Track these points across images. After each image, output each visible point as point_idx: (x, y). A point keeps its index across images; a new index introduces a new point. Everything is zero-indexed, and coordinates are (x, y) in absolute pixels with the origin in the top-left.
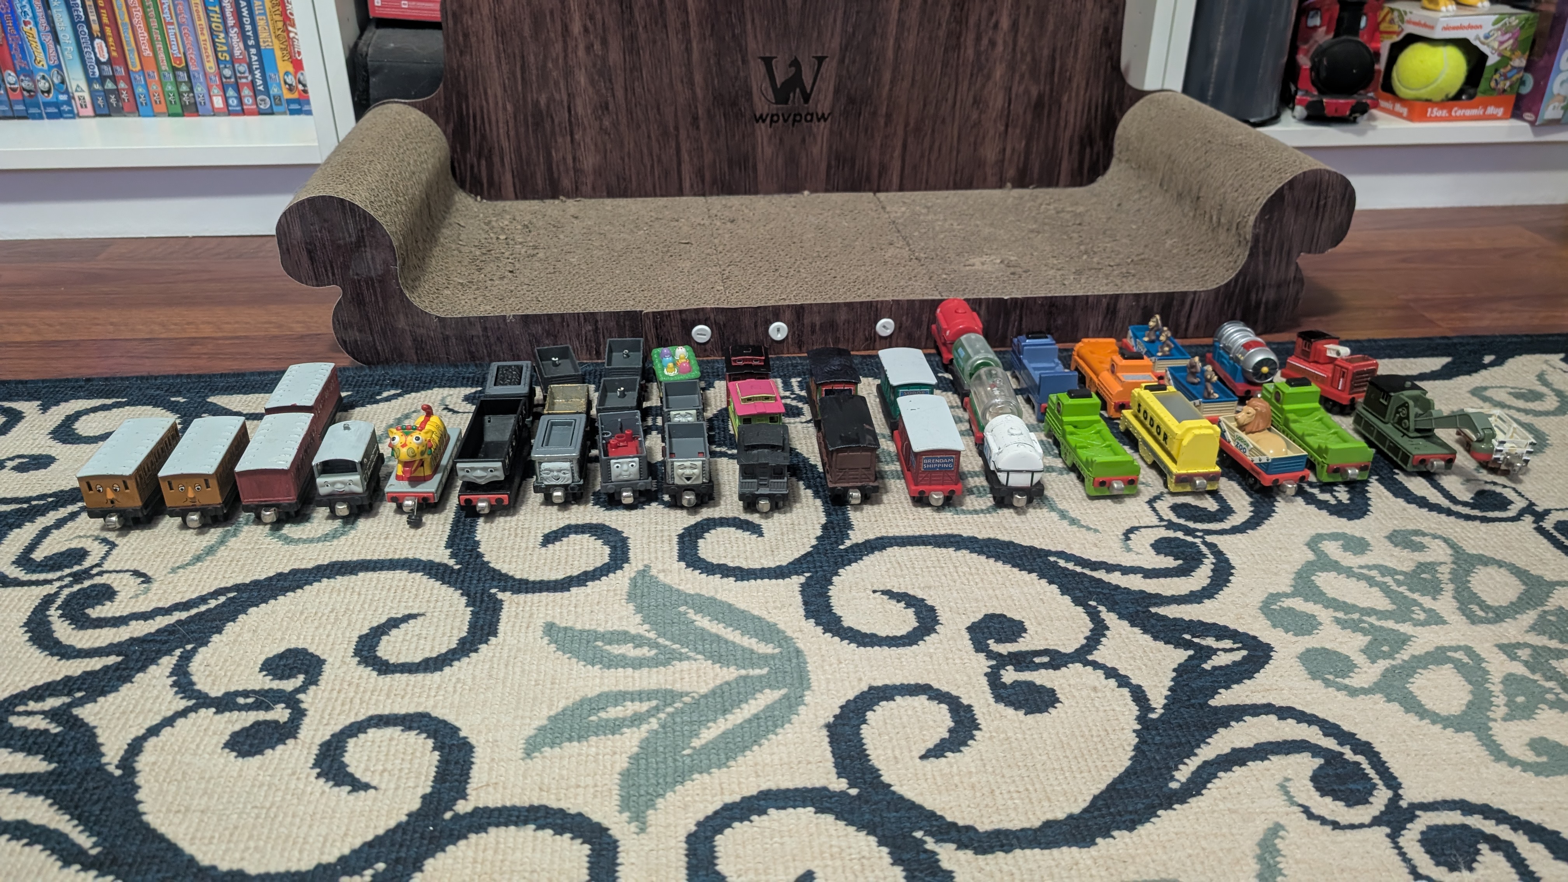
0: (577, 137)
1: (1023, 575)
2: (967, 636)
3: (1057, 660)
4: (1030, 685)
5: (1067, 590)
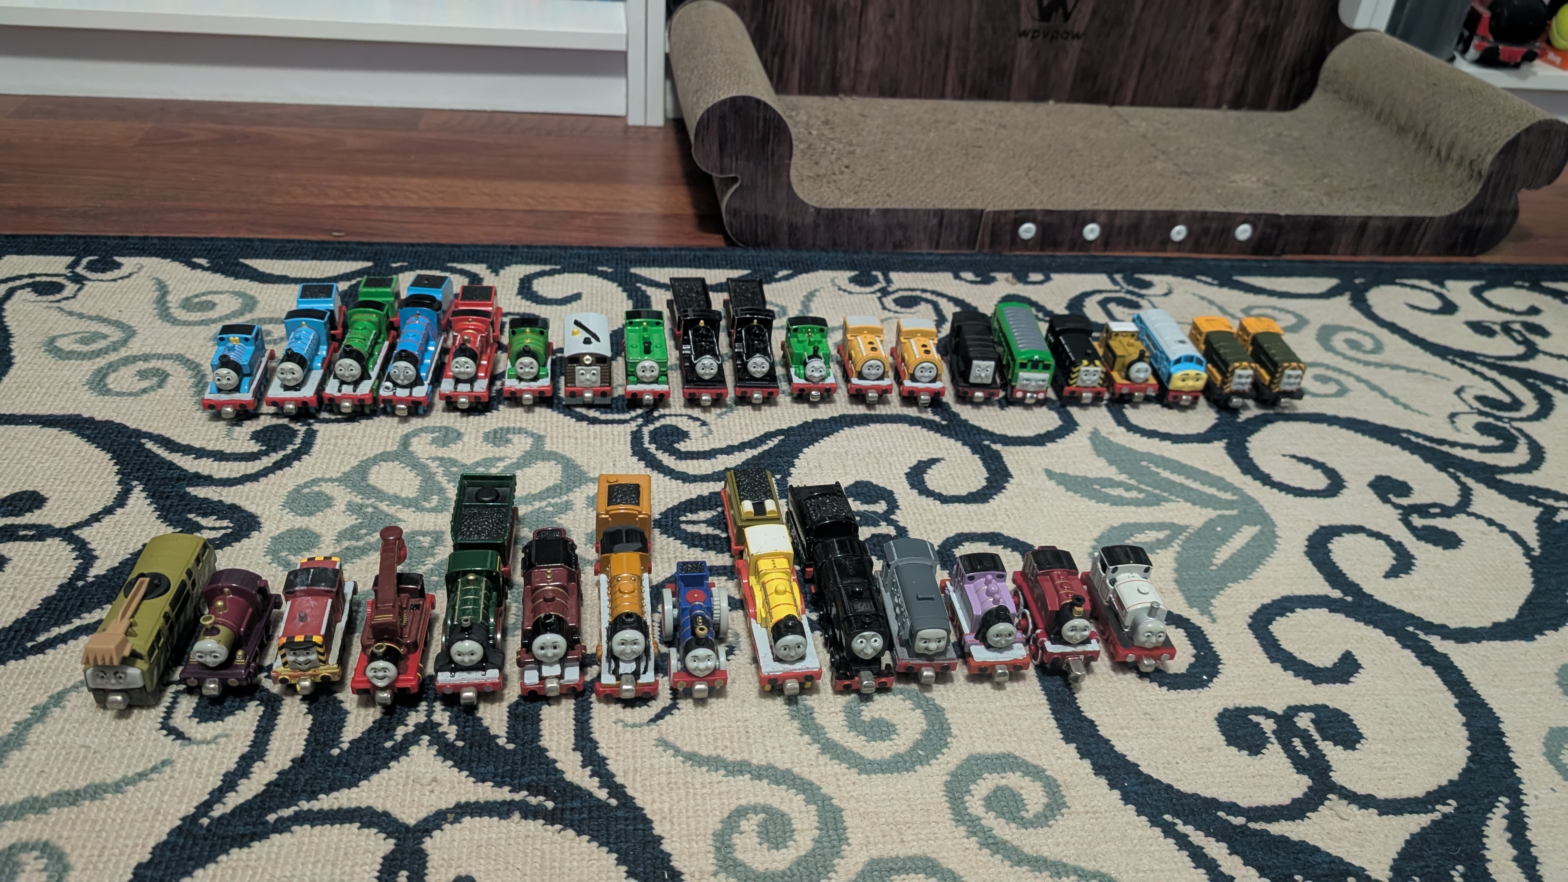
1: (1388, 446)
2: (1370, 491)
3: (1447, 512)
4: (1435, 528)
5: (1427, 460)
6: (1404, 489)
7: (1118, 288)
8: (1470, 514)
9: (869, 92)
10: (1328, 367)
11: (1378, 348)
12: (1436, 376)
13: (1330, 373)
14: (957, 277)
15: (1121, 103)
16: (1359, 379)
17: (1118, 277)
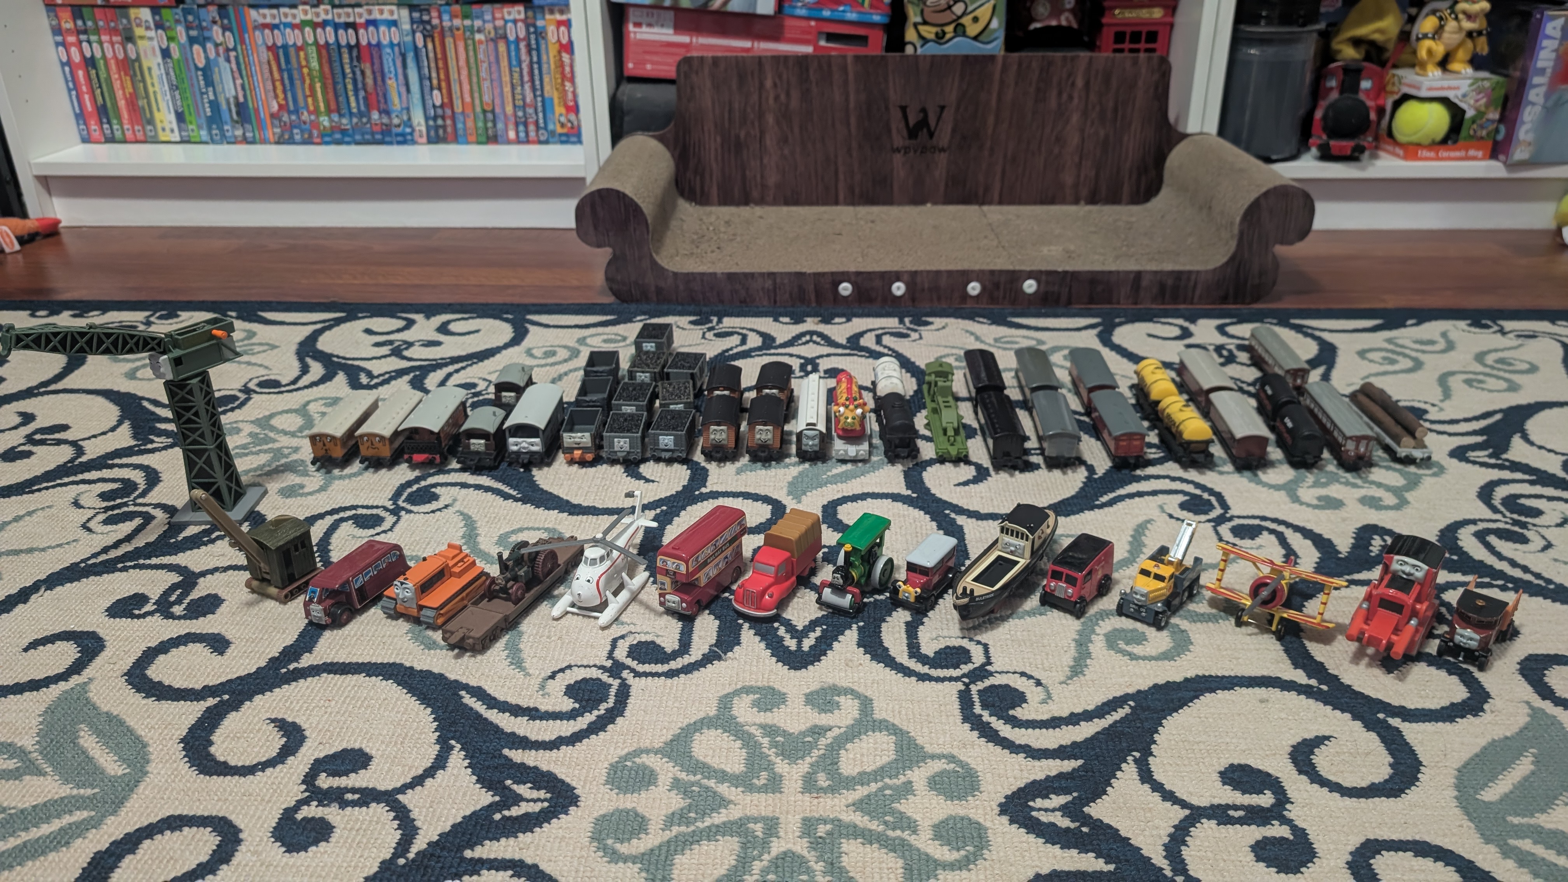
0: (765, 161)
7: (900, 326)
9: (775, 202)
14: (776, 320)
15: (990, 203)
17: (906, 319)
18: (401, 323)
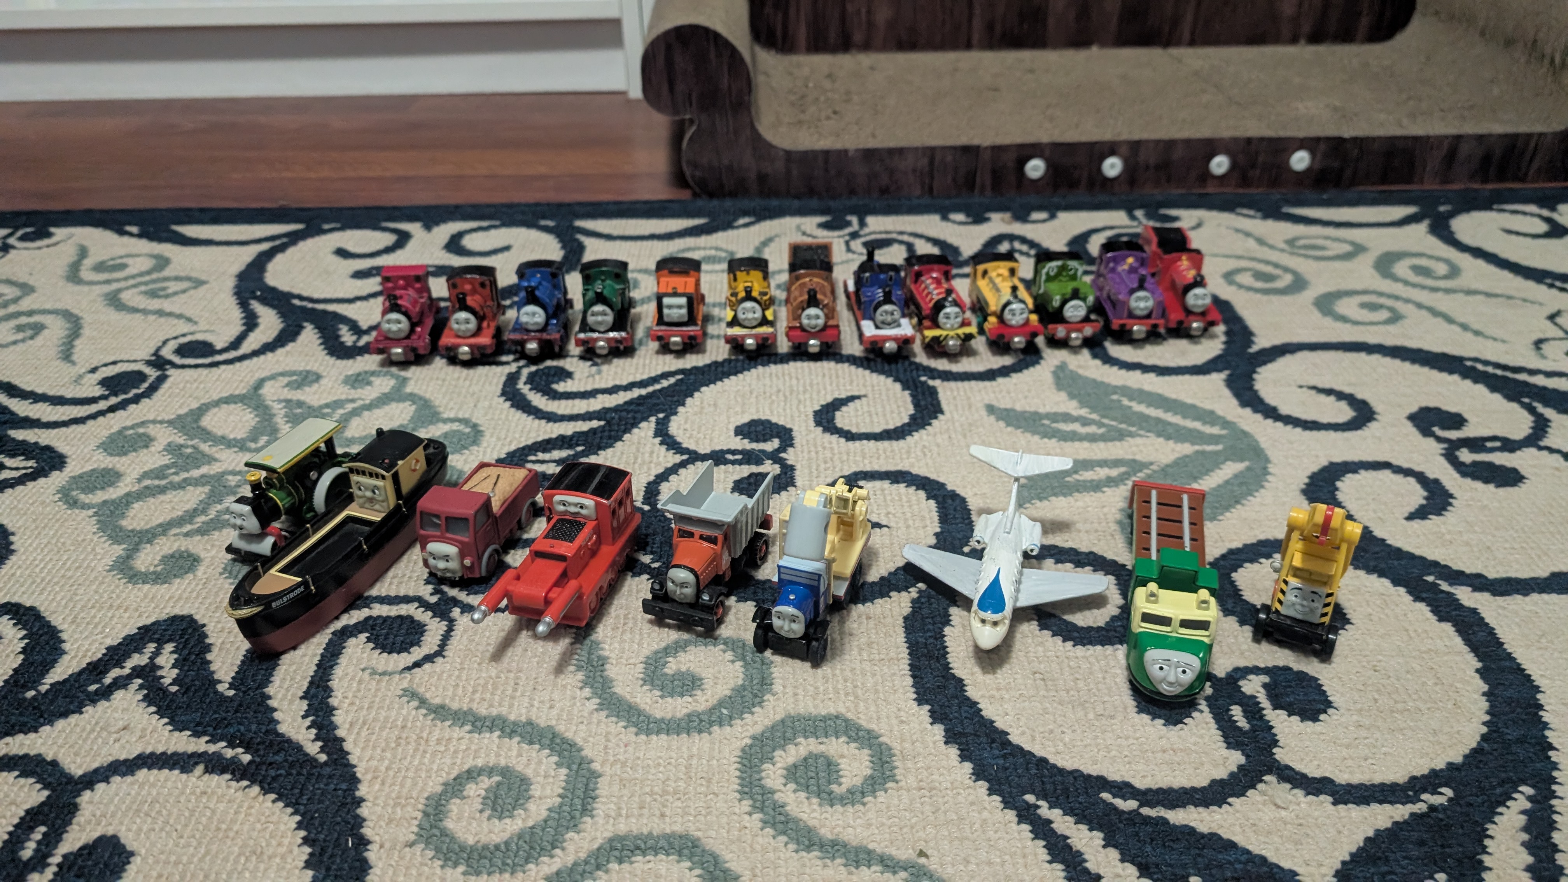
1: (1445, 376)
2: (1409, 425)
3: (1509, 445)
4: (1490, 465)
5: (1493, 389)
6: (1457, 421)
7: (1135, 223)
8: (1540, 448)
10: (1381, 294)
11: (1454, 271)
12: (1525, 300)
13: (1382, 300)
14: (945, 218)
15: (1178, 43)
16: (1420, 306)
17: (1139, 213)
18: (388, 239)
